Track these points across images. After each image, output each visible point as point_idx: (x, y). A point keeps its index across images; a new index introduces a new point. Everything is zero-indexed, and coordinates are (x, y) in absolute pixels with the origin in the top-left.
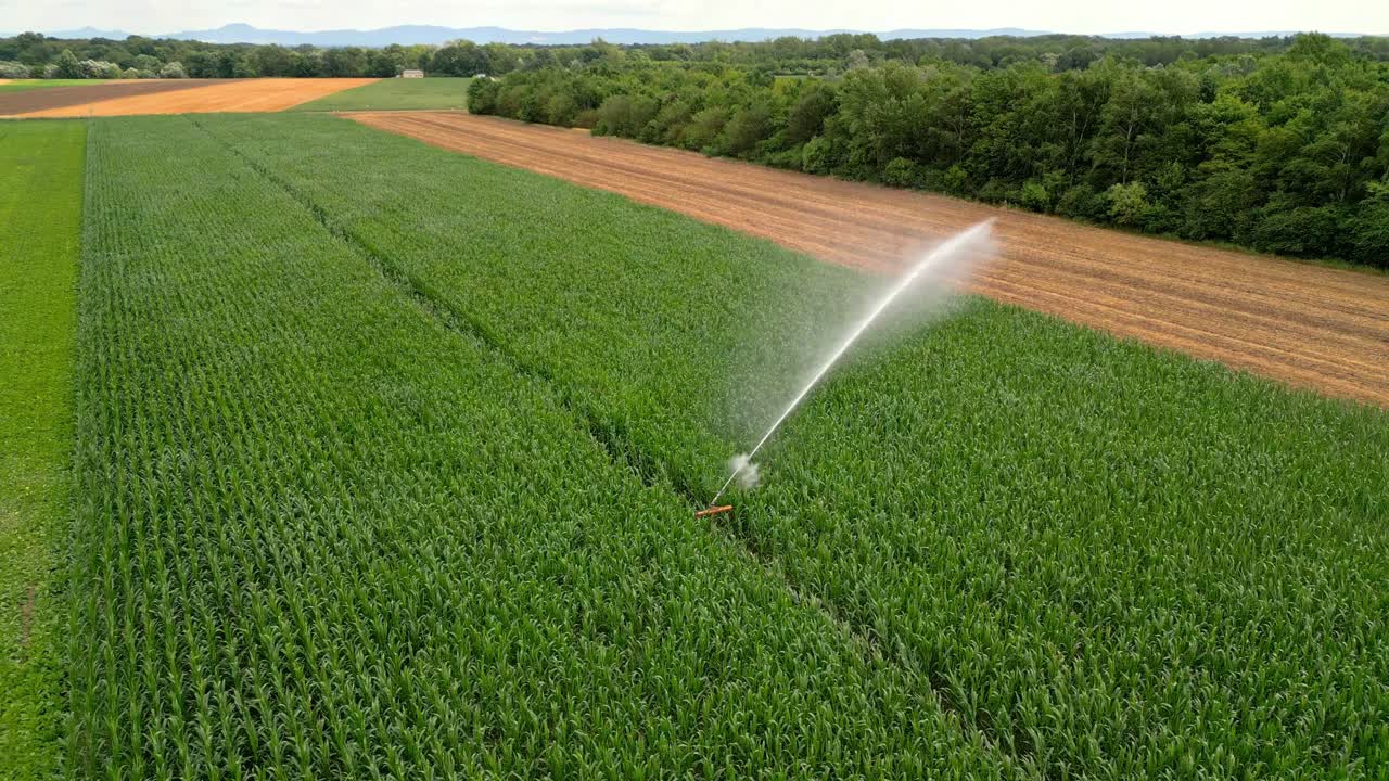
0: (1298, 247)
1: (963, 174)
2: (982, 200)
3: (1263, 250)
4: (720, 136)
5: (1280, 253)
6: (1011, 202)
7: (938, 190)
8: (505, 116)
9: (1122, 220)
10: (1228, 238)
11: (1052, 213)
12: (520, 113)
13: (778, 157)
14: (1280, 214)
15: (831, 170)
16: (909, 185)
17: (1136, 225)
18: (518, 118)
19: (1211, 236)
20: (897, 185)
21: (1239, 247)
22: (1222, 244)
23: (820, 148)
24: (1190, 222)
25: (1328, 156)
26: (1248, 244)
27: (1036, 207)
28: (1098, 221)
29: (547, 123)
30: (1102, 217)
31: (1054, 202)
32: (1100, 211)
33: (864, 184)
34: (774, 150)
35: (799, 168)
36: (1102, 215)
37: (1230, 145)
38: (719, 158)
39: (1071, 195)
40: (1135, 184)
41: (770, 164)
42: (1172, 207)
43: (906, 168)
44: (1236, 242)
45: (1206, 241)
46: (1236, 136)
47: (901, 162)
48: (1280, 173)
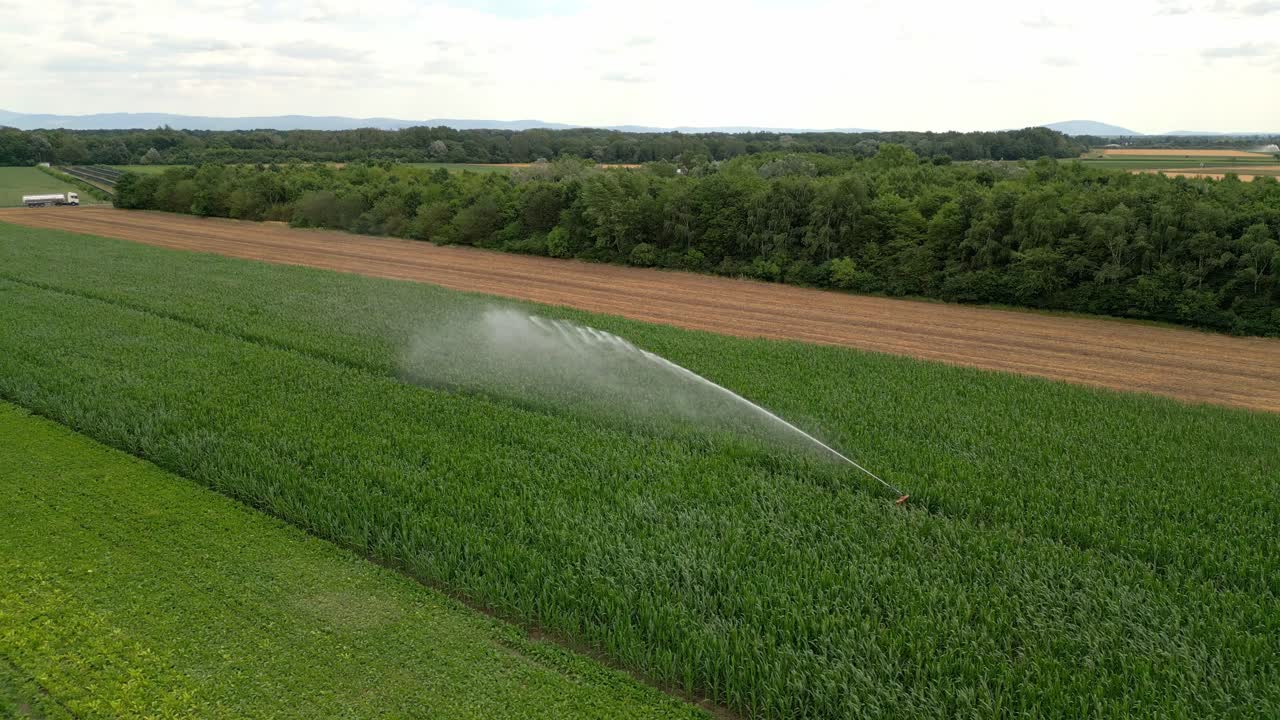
0: (974, 297)
1: (700, 254)
2: (720, 274)
3: (947, 301)
4: (446, 227)
5: (960, 301)
6: (747, 274)
7: (681, 268)
8: (167, 210)
9: (842, 284)
10: (921, 293)
11: (782, 281)
12: (193, 207)
13: (518, 244)
14: (957, 275)
15: (576, 255)
16: (653, 265)
17: (854, 288)
18: (191, 213)
19: (908, 292)
20: (643, 265)
21: (932, 299)
22: (918, 297)
23: (563, 237)
24: (894, 284)
25: (982, 237)
26: (937, 297)
27: (768, 278)
28: (821, 286)
29: (228, 217)
30: (825, 282)
31: (784, 273)
32: (823, 279)
33: (609, 265)
34: (512, 238)
35: (544, 253)
36: (826, 282)
37: (906, 229)
38: (451, 246)
39: (796, 267)
40: (847, 259)
41: (510, 250)
42: (877, 274)
43: (649, 251)
44: (929, 296)
45: (907, 296)
46: (907, 223)
47: (644, 246)
48: (949, 248)
